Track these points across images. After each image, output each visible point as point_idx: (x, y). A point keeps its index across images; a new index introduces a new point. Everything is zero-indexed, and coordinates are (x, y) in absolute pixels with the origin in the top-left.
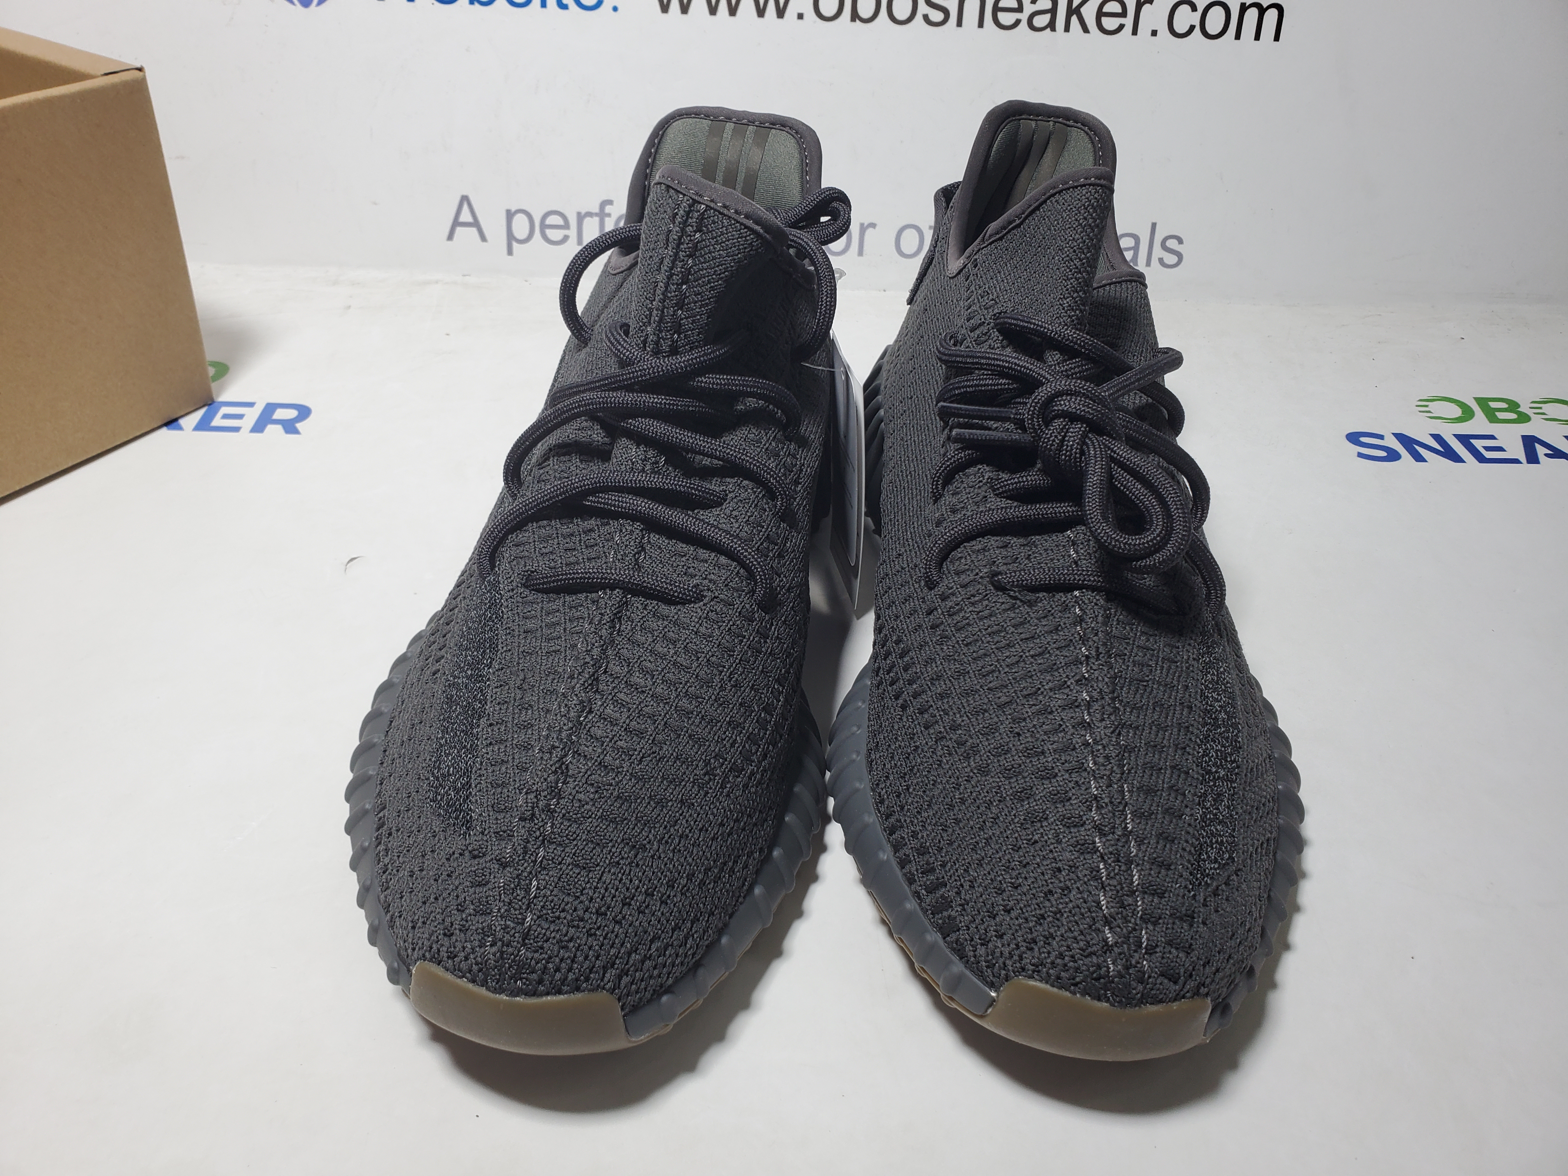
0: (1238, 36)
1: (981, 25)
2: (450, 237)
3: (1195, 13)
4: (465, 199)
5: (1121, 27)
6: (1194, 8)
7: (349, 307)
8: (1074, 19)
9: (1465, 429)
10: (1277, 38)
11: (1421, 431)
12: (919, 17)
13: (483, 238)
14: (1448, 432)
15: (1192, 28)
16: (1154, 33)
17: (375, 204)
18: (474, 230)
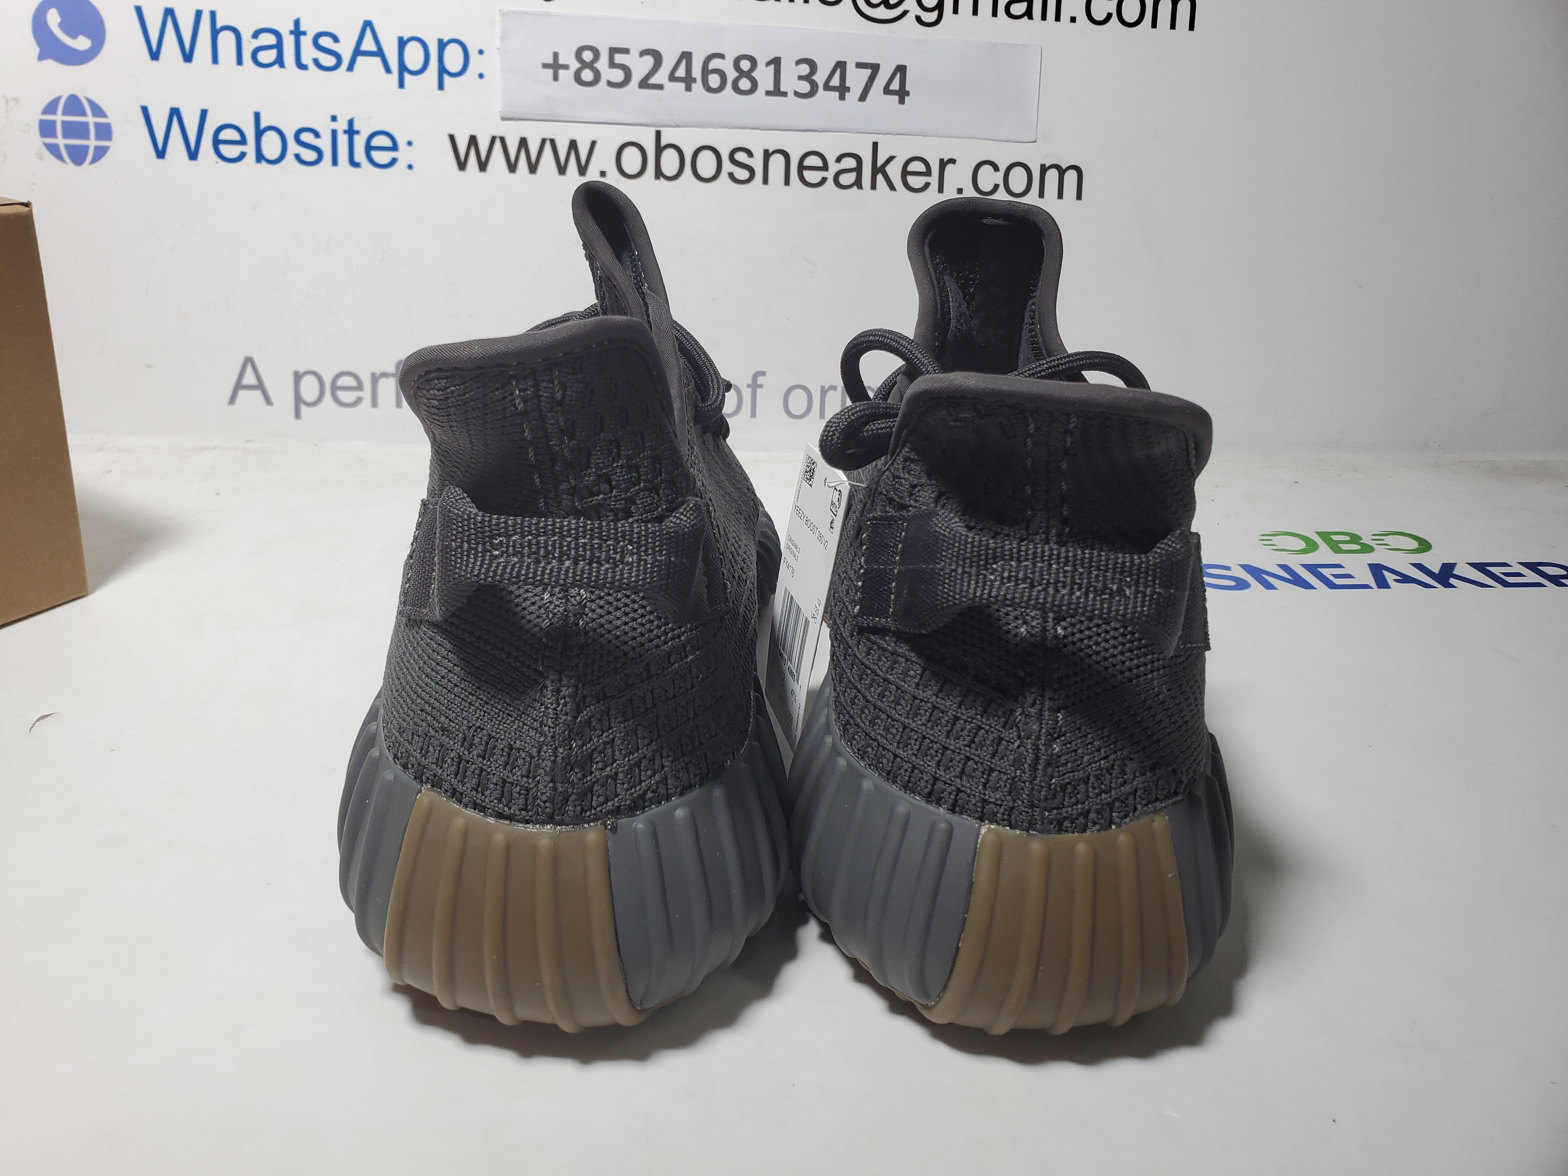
1: (787, 182)
2: (232, 400)
4: (249, 361)
5: (927, 185)
8: (880, 178)
9: (1312, 559)
11: (1268, 561)
12: (724, 175)
13: (268, 401)
14: (1295, 563)
17: (149, 366)
18: (258, 394)
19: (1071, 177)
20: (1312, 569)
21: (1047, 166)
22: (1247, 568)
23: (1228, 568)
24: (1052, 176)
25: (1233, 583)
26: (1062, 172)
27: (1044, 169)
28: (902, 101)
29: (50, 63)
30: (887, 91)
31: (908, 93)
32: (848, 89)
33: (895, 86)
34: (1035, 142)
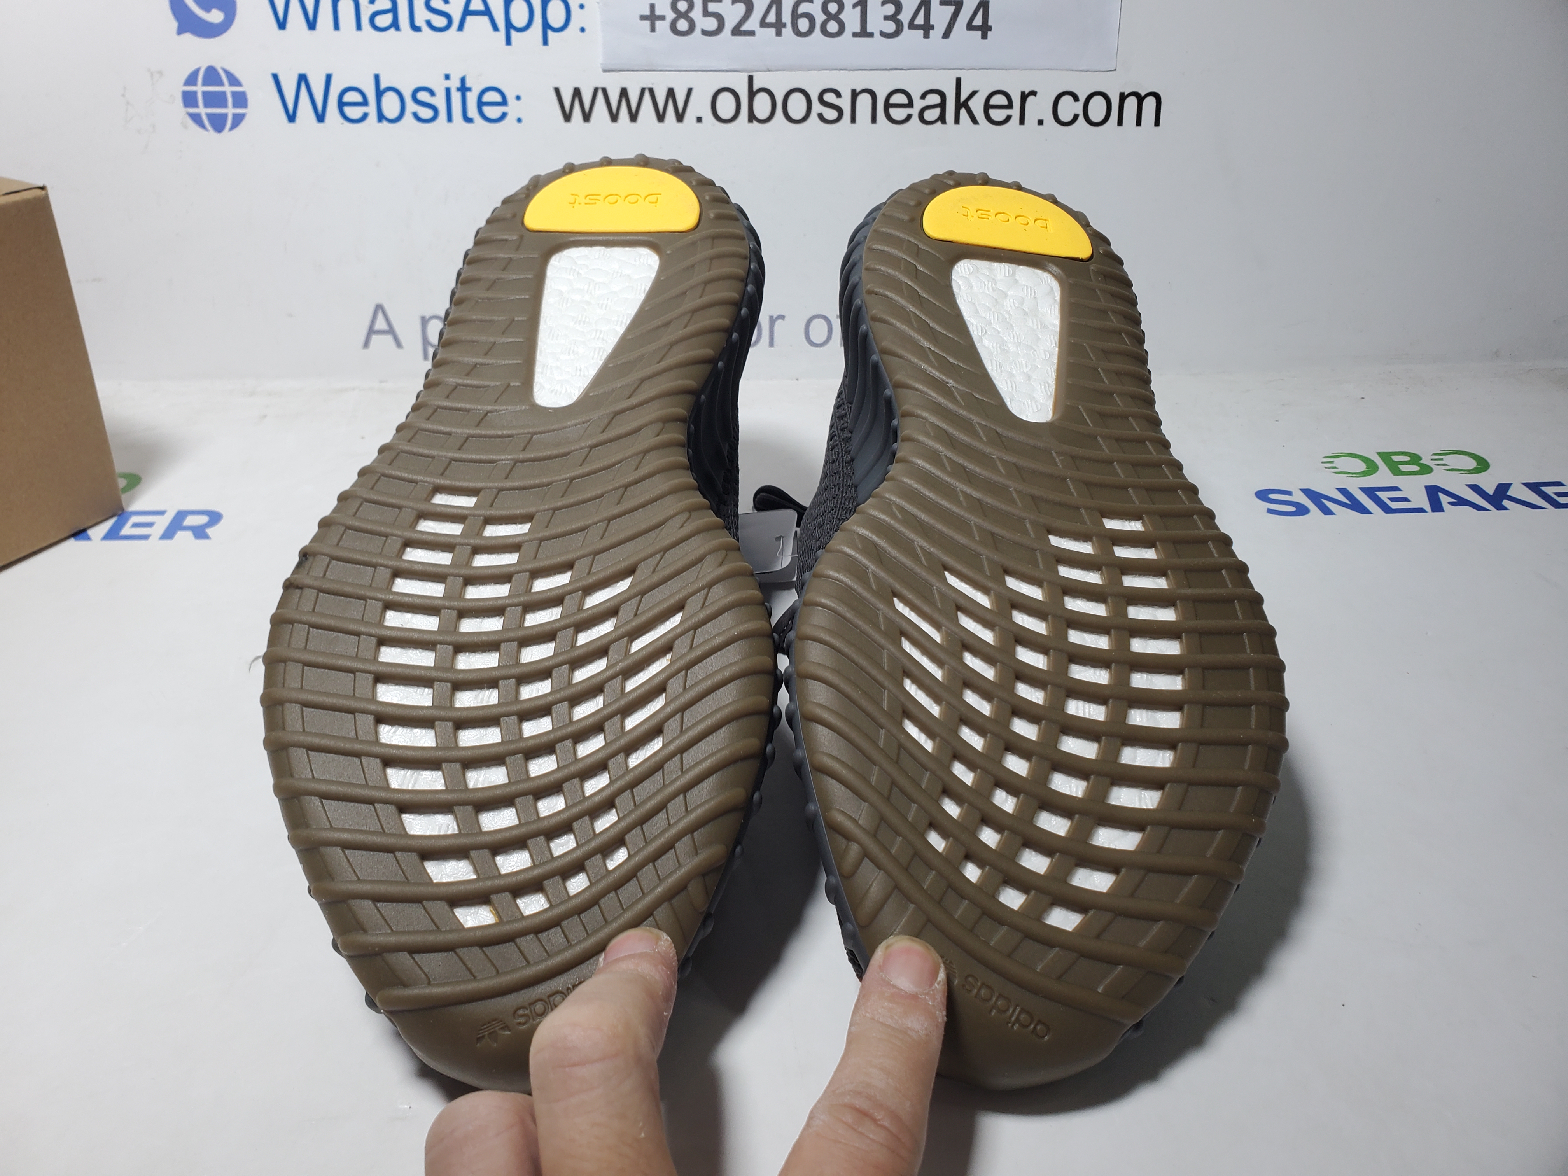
0: (1120, 123)
1: (874, 120)
2: (366, 345)
3: (1077, 103)
4: (379, 307)
5: (1009, 118)
6: (1076, 98)
7: (265, 416)
8: (963, 112)
9: (1370, 482)
10: (1157, 123)
11: (1328, 486)
12: (814, 116)
13: (399, 344)
14: (1354, 486)
15: (1076, 117)
16: (1041, 122)
18: (389, 338)
19: (1149, 104)
20: (1370, 492)
21: (1126, 94)
22: (1308, 492)
23: (1289, 493)
24: (1131, 104)
25: (1293, 509)
26: (1141, 99)
27: (1123, 97)
28: (984, 36)
29: (188, 37)
30: (970, 27)
31: (990, 28)
32: (932, 27)
33: (978, 21)
34: (1115, 70)
